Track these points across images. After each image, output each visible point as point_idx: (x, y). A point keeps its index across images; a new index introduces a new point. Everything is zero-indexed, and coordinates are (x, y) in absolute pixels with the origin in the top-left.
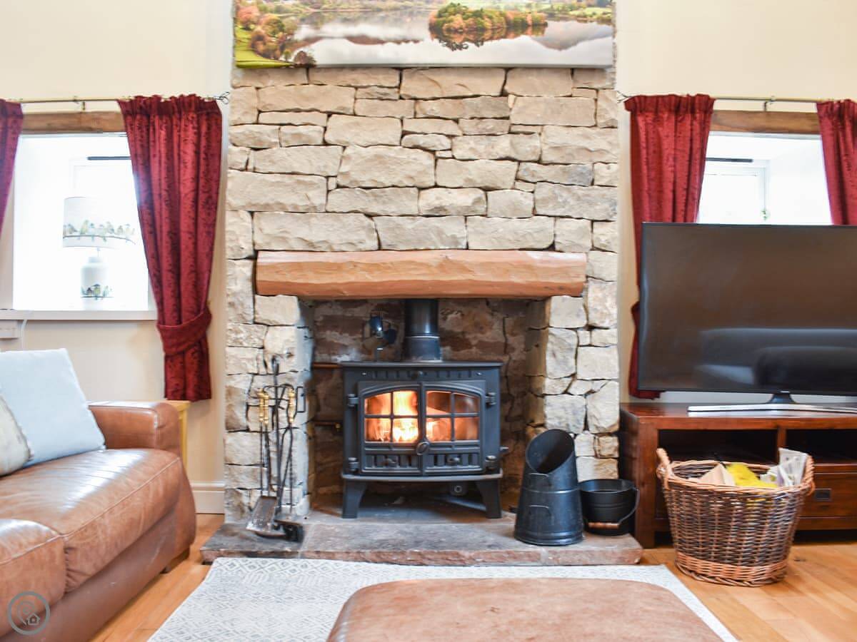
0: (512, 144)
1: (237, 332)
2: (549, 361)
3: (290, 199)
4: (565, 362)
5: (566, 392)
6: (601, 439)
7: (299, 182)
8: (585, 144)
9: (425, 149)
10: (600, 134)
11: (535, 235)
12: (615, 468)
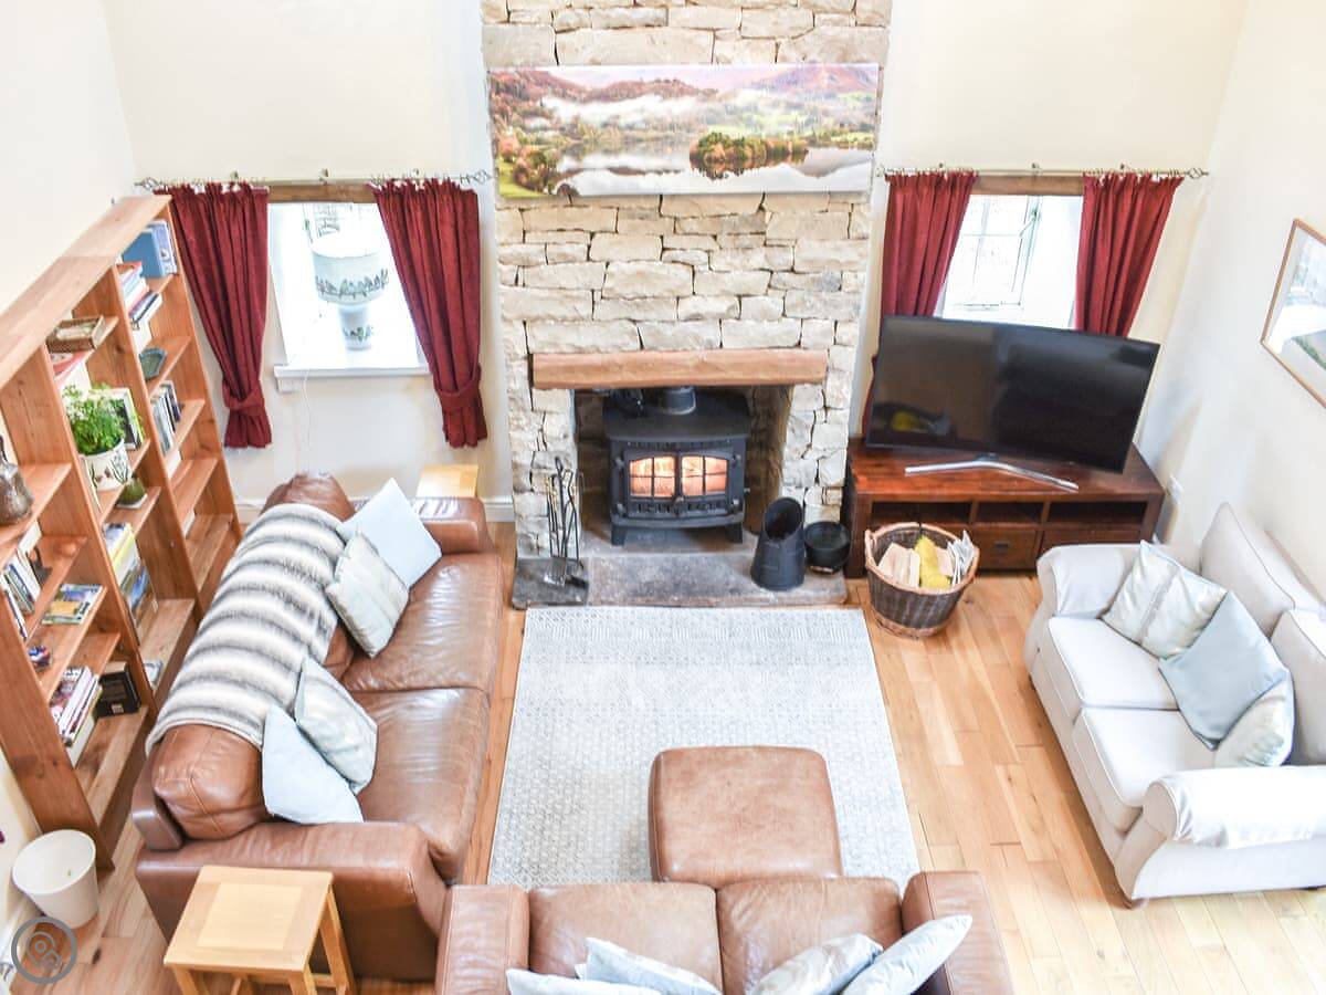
0: (766, 256)
1: (518, 419)
2: (789, 434)
3: (559, 311)
4: (802, 436)
5: (802, 457)
6: (829, 492)
7: (567, 296)
9: (684, 263)
10: (850, 246)
11: (784, 337)
12: (838, 512)
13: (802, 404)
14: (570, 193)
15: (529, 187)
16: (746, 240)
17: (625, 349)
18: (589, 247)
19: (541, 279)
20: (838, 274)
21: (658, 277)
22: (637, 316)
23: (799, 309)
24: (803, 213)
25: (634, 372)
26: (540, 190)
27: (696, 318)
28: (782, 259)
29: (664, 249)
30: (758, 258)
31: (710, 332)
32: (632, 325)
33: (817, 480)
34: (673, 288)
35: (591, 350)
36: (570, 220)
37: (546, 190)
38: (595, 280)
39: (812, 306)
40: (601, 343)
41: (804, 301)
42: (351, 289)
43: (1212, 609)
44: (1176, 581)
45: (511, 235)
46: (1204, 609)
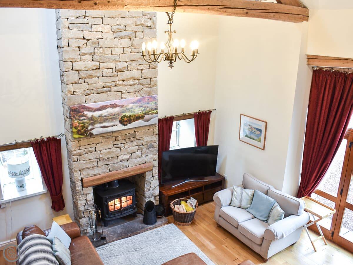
0: (137, 143)
1: (80, 198)
2: (146, 185)
3: (89, 166)
4: (149, 185)
5: (149, 190)
6: (156, 197)
7: (91, 161)
8: (151, 139)
9: (118, 148)
10: (154, 137)
11: (142, 161)
12: (159, 202)
13: (148, 176)
14: (91, 134)
15: (81, 135)
16: (132, 139)
17: (106, 172)
18: (96, 147)
19: (84, 158)
20: (152, 144)
21: (113, 152)
22: (108, 163)
23: (145, 154)
24: (143, 131)
25: (109, 178)
26: (84, 135)
27: (122, 161)
28: (140, 142)
29: (114, 145)
30: (135, 143)
31: (125, 164)
32: (107, 166)
33: (153, 196)
34: (116, 154)
35: (98, 174)
36: (91, 142)
37: (85, 135)
38: (98, 156)
39: (148, 152)
40: (100, 172)
41: (146, 152)
42: (22, 173)
43: (253, 195)
44: (243, 191)
45: (76, 148)
46: (251, 195)
